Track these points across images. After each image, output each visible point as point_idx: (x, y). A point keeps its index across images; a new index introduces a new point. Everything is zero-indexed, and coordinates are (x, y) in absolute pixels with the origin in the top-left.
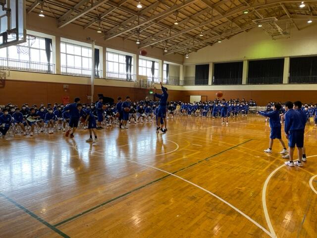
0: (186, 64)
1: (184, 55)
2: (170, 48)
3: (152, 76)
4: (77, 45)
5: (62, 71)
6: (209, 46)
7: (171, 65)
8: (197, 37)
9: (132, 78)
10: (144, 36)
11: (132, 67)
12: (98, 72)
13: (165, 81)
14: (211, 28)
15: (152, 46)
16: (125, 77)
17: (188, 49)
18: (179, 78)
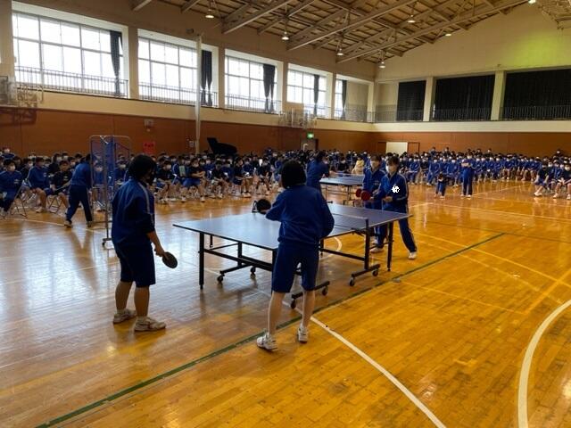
0: (380, 80)
1: (377, 63)
2: (350, 49)
3: (313, 103)
4: (171, 44)
5: (140, 93)
6: (427, 45)
7: (351, 82)
8: (404, 25)
9: (275, 108)
10: (299, 25)
11: (275, 86)
12: (210, 95)
13: (338, 115)
14: (432, 7)
15: (314, 45)
16: (261, 106)
17: (385, 50)
18: (366, 107)
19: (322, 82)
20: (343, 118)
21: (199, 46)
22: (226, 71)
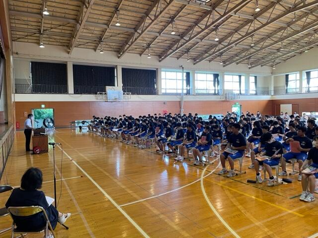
19: (243, 78)
20: (256, 94)
21: (183, 71)
22: (196, 79)
